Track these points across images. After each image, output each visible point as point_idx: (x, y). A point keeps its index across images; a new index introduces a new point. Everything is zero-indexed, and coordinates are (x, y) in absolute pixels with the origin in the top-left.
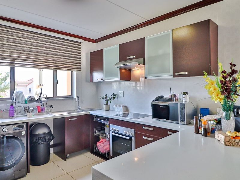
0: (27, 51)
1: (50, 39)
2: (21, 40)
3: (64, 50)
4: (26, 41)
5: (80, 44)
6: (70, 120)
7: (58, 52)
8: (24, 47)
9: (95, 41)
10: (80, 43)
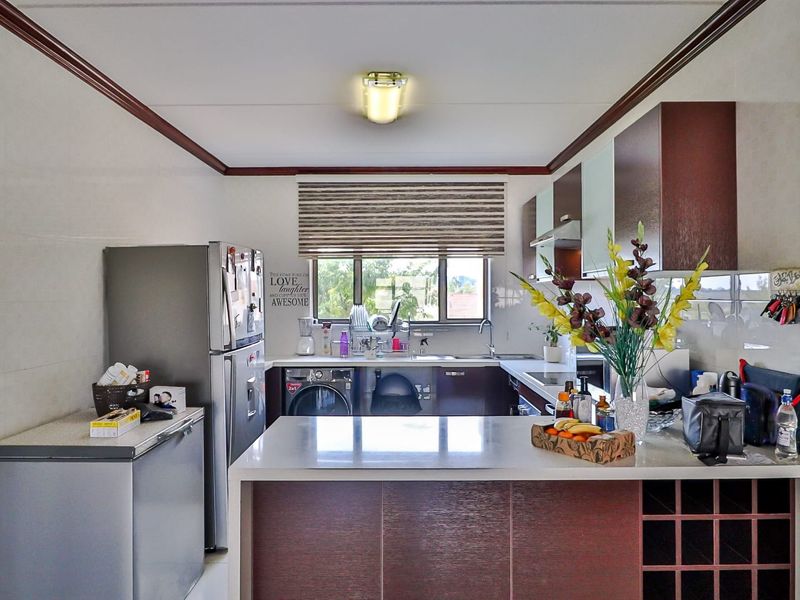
0: (378, 225)
1: (424, 190)
2: (367, 204)
3: (459, 210)
4: (376, 204)
5: (501, 187)
6: (448, 374)
7: (445, 217)
8: (372, 217)
9: (547, 170)
10: (502, 184)
